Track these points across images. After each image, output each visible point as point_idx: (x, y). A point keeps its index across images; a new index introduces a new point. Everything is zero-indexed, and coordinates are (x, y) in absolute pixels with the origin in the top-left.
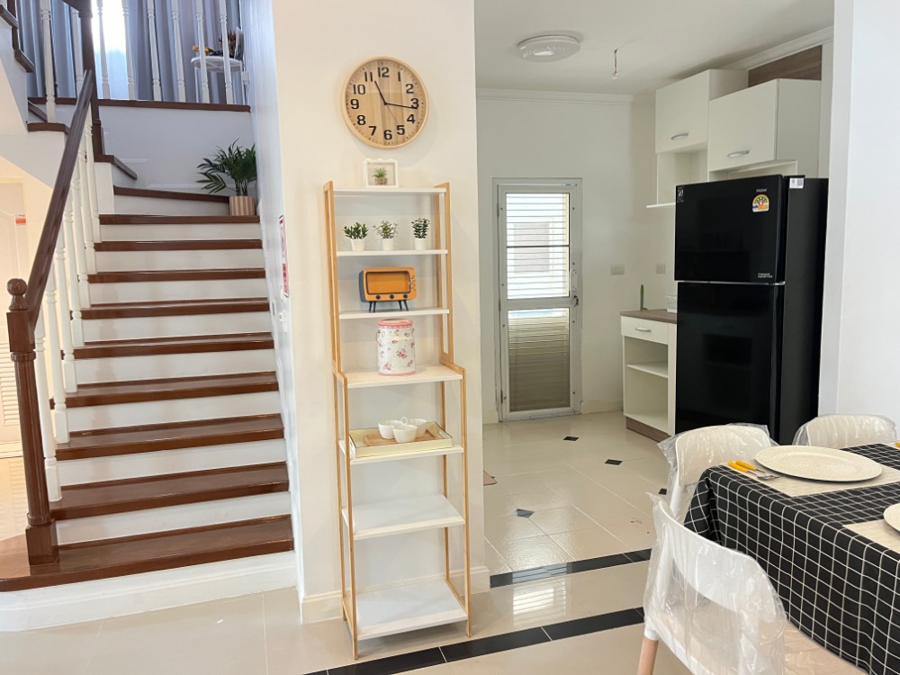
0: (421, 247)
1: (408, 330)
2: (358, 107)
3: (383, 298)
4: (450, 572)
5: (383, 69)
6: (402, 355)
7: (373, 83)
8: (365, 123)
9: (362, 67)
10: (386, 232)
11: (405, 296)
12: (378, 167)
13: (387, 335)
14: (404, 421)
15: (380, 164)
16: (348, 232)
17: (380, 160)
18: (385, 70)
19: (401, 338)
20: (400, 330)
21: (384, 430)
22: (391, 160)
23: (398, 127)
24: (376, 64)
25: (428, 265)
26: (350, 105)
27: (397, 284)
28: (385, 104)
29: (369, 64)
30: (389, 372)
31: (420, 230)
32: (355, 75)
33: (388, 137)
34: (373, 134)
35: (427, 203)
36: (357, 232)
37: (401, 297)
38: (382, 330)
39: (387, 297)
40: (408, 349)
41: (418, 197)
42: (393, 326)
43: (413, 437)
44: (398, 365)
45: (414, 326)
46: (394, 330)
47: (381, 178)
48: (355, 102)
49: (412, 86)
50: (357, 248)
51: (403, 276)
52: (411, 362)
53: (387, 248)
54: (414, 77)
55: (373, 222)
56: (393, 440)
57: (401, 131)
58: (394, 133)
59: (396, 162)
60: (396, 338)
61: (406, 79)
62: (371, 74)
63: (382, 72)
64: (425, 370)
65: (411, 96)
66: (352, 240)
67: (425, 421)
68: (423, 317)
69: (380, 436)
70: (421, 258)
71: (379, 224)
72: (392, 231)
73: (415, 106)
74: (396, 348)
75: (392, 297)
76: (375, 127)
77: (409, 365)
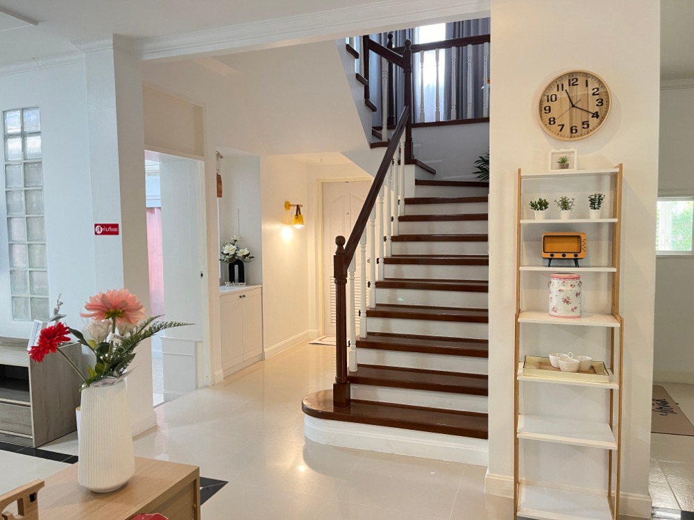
0: (594, 216)
1: (574, 282)
2: (550, 111)
3: (556, 256)
6: (567, 301)
7: (564, 91)
8: (555, 123)
9: (555, 81)
10: (565, 205)
11: (576, 256)
12: (562, 155)
13: (556, 284)
14: (570, 356)
15: (564, 153)
16: (533, 205)
17: (562, 150)
18: (575, 80)
19: (567, 288)
20: (567, 281)
21: (553, 359)
22: (571, 149)
23: (583, 123)
24: (567, 77)
26: (543, 111)
28: (573, 106)
29: (561, 78)
30: (556, 314)
31: (595, 202)
32: (549, 87)
33: (574, 131)
34: (561, 130)
37: (572, 256)
38: (552, 281)
39: (560, 256)
40: (573, 298)
41: (599, 176)
42: (560, 278)
43: (575, 368)
44: (563, 309)
45: (581, 280)
46: (561, 282)
47: (564, 164)
48: (547, 108)
49: (598, 89)
50: (540, 217)
51: (576, 239)
52: (576, 308)
53: (565, 217)
54: (600, 82)
55: (553, 197)
56: (559, 369)
57: (586, 126)
58: (579, 128)
59: (576, 150)
60: (563, 288)
61: (593, 85)
62: (562, 85)
63: (572, 82)
64: (592, 316)
65: (597, 97)
66: (536, 212)
67: (591, 359)
69: (551, 365)
71: (559, 199)
72: (570, 204)
73: (600, 104)
74: (562, 295)
75: (564, 255)
76: (563, 125)
77: (573, 310)
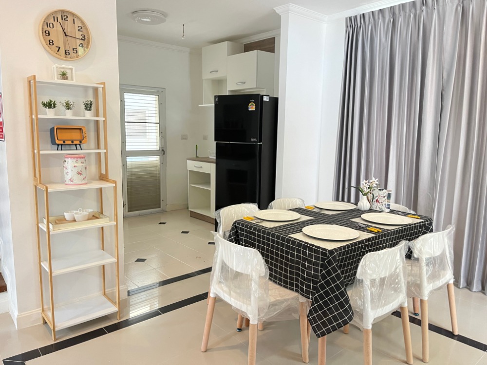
0: (89, 115)
1: (83, 160)
2: (49, 35)
3: (67, 142)
4: (106, 290)
5: (64, 16)
6: (80, 173)
7: (58, 23)
8: (53, 44)
9: (52, 13)
10: (68, 106)
11: (81, 142)
12: (62, 70)
13: (70, 163)
14: (80, 210)
15: (64, 68)
16: (44, 104)
17: (63, 66)
18: (66, 17)
19: (79, 164)
20: (79, 160)
21: (67, 216)
22: (70, 67)
23: (73, 49)
24: (60, 13)
25: (92, 126)
26: (44, 34)
27: (76, 135)
28: (66, 35)
29: (56, 12)
30: (72, 183)
31: (88, 107)
32: (48, 17)
33: (67, 54)
34: (58, 51)
35: (91, 92)
36: (50, 105)
37: (78, 142)
38: (66, 160)
39: (70, 142)
40: (84, 170)
41: (86, 88)
42: (74, 158)
43: (87, 218)
44: (77, 179)
45: (86, 159)
46: (75, 160)
47: (64, 76)
48: (47, 32)
49: (81, 28)
50: (50, 114)
51: (78, 131)
52: (85, 178)
53: (68, 115)
54: (83, 22)
55: (61, 100)
56: (75, 221)
57: (75, 52)
58: (71, 51)
59: (74, 68)
60: (76, 164)
61: (78, 24)
62: (57, 18)
63: (63, 18)
64: (92, 182)
65: (81, 33)
66: (47, 110)
67: (92, 210)
68: (89, 154)
69: (65, 220)
70: (88, 121)
71: (63, 102)
72: (71, 106)
73: (83, 38)
74: (76, 170)
75: (72, 142)
76: (59, 48)
77: (84, 179)
